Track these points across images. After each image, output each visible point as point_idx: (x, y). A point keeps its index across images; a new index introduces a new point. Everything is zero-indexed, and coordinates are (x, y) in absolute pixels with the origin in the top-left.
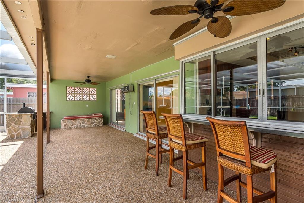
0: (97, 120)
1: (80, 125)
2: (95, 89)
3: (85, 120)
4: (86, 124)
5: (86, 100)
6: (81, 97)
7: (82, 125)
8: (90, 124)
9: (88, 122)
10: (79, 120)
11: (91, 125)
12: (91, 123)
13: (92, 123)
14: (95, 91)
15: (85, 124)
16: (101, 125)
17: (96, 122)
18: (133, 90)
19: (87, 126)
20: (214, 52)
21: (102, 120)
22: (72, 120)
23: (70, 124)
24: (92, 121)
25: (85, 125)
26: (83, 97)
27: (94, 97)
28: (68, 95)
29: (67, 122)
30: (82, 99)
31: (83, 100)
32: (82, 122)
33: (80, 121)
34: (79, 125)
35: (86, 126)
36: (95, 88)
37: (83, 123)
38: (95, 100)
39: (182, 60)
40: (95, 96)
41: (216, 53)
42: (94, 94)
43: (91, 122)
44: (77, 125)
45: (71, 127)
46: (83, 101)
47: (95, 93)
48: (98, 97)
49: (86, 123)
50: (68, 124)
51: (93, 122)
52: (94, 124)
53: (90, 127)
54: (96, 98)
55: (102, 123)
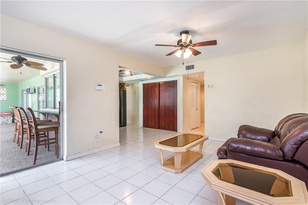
2: (5, 89)
14: (5, 91)
18: (34, 92)
20: (54, 75)
38: (5, 99)
39: (45, 76)
40: (5, 95)
41: (55, 75)
42: (3, 94)
47: (5, 93)
54: (5, 97)
55: (12, 121)
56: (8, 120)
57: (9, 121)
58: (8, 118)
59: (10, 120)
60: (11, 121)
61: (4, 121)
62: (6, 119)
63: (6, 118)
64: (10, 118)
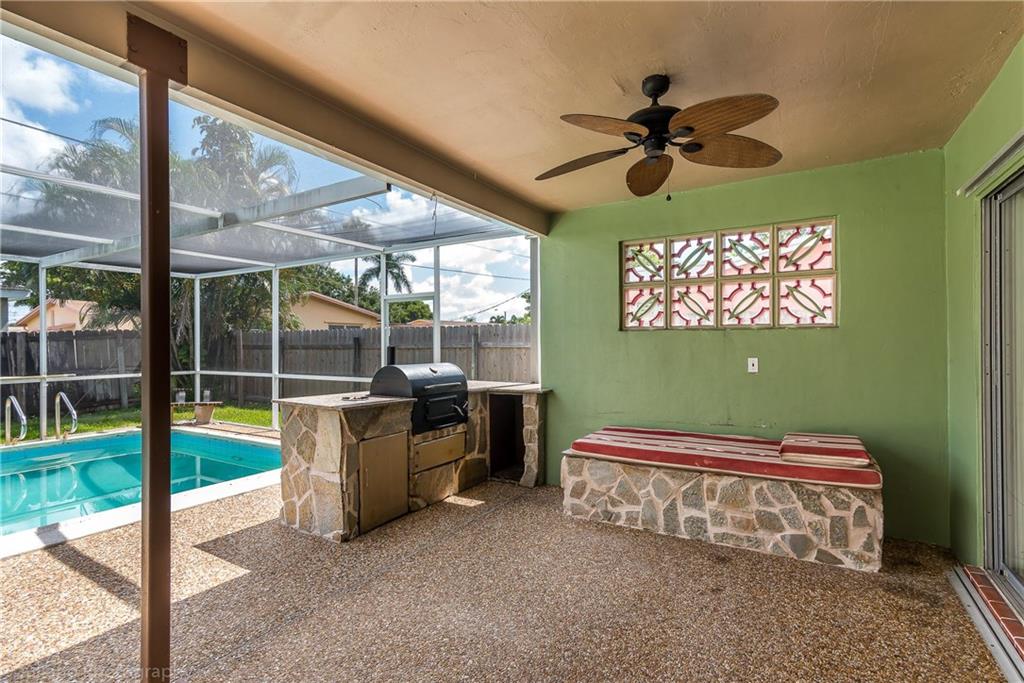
0: (811, 501)
1: (671, 510)
2: (830, 232)
3: (707, 481)
4: (715, 515)
5: (746, 321)
6: (711, 306)
7: (684, 513)
8: (747, 525)
9: (732, 499)
10: (660, 474)
11: (761, 534)
12: (760, 515)
13: (770, 523)
14: (829, 247)
15: (707, 516)
16: (858, 558)
17: (807, 517)
19: (724, 536)
21: (876, 516)
22: (619, 467)
23: (603, 488)
24: (768, 503)
25: (703, 521)
26: (727, 305)
27: (814, 294)
28: (632, 294)
29: (586, 474)
30: (719, 318)
31: (727, 321)
32: (685, 495)
33: (672, 483)
34: (662, 506)
35: (713, 531)
36: (824, 219)
37: (694, 499)
38: (828, 319)
40: (827, 284)
42: (813, 273)
43: (755, 506)
44: (650, 503)
45: (610, 508)
46: (725, 329)
47: (827, 264)
48: (846, 297)
49: (711, 505)
50: (595, 487)
51: (776, 510)
52: (789, 531)
53: (745, 545)
54: (829, 302)
55: (877, 547)
56: (840, 536)
57: (856, 546)
58: (848, 507)
59: (858, 538)
60: (868, 547)
61: (809, 532)
62: (822, 513)
63: (826, 502)
64: (860, 513)
